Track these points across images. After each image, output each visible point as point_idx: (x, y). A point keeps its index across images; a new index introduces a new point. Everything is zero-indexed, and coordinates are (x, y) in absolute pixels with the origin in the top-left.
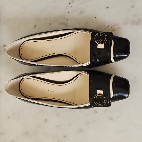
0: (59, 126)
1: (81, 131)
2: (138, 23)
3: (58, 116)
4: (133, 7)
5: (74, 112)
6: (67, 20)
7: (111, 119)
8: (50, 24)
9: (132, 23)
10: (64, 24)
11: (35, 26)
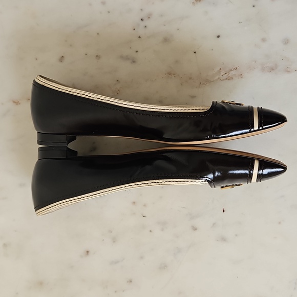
0: (116, 262)
1: (163, 267)
2: (273, 69)
3: (114, 242)
4: (264, 40)
5: (150, 231)
6: (137, 52)
7: (224, 239)
8: (97, 56)
9: (263, 69)
10: (129, 59)
11: (62, 59)
